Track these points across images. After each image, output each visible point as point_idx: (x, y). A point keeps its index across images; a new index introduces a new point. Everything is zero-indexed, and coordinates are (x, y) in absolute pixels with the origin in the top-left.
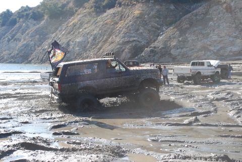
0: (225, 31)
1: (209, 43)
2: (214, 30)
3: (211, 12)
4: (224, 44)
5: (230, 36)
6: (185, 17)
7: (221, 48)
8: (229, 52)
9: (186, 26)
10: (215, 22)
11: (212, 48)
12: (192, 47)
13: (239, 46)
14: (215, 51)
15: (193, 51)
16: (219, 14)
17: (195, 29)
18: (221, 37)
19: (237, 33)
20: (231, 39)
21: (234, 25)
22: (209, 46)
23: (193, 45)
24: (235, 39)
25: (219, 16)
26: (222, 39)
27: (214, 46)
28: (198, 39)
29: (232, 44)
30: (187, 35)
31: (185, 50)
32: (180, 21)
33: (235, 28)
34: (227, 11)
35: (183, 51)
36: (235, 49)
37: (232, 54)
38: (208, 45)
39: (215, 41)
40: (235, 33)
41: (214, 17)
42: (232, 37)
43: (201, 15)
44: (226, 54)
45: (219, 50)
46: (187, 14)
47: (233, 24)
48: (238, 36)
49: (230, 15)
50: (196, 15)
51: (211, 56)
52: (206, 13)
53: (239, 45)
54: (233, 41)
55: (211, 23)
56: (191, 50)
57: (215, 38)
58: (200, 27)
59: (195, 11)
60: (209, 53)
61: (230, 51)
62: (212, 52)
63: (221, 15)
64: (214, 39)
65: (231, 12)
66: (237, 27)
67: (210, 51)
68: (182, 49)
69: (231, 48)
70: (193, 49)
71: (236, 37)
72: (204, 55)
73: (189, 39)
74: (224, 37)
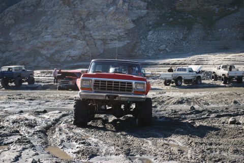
0: (62, 30)
1: (40, 44)
2: (47, 28)
3: (43, 4)
4: (60, 46)
5: (67, 36)
6: (8, 9)
7: (57, 52)
8: (67, 57)
9: (9, 22)
10: (49, 17)
11: (44, 52)
12: (18, 51)
13: (79, 49)
14: (49, 55)
15: (19, 55)
16: (54, 6)
17: (22, 25)
18: (56, 37)
19: (77, 32)
20: (70, 40)
21: (73, 22)
22: (40, 50)
23: (19, 48)
24: (74, 39)
25: (54, 9)
26: (57, 39)
27: (48, 49)
28: (26, 39)
29: (71, 46)
30: (10, 34)
31: (7, 54)
32: (2, 14)
33: (75, 24)
34: (64, 3)
35: (4, 55)
36: (75, 53)
37: (70, 59)
38: (38, 47)
39: (48, 42)
40: (74, 32)
41: (46, 10)
42: (70, 37)
43: (30, 6)
44: (62, 60)
45: (53, 55)
46: (11, 5)
47: (72, 20)
48: (79, 35)
49: (68, 8)
50: (24, 7)
51: (42, 63)
52: (38, 5)
53: (80, 47)
54: (72, 42)
55: (44, 17)
56: (16, 55)
57: (48, 38)
58: (29, 24)
59: (22, 2)
60: (40, 59)
61: (69, 56)
62: (44, 57)
63: (56, 7)
64: (46, 40)
65: (69, 5)
66: (77, 24)
67: (42, 55)
68: (3, 53)
69: (69, 51)
70: (19, 53)
71: (76, 37)
72: (34, 61)
73: (13, 39)
74: (60, 37)
